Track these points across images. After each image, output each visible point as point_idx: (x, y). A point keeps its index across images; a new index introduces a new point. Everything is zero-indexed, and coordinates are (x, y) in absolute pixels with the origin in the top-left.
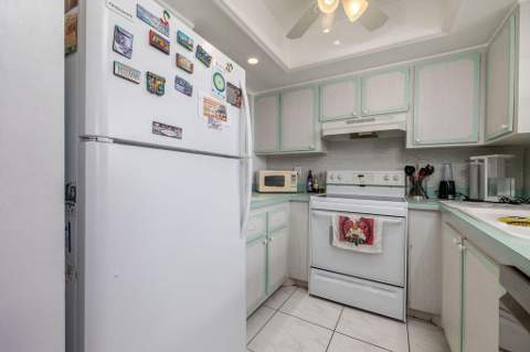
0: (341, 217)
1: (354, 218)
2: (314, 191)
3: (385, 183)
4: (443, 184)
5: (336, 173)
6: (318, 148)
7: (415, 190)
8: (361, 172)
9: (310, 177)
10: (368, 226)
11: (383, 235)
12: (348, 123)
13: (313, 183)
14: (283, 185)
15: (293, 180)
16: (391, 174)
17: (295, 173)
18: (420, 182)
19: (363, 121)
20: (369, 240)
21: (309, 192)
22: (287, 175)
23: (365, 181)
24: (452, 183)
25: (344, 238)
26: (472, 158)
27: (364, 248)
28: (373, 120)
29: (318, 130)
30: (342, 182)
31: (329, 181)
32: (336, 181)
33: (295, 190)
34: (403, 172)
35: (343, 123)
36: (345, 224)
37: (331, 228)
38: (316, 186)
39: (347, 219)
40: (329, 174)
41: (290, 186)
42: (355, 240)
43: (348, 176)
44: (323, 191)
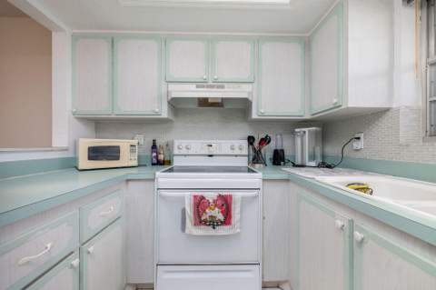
0: (195, 197)
1: (211, 196)
2: (160, 163)
3: (231, 152)
4: (276, 152)
5: (184, 143)
6: (165, 113)
7: (256, 158)
8: (209, 142)
9: (154, 147)
10: (225, 204)
11: (241, 211)
12: (197, 87)
13: (158, 153)
14: (117, 158)
15: (132, 151)
16: (237, 143)
17: (135, 142)
18: (260, 150)
19: (212, 87)
20: (227, 220)
21: (153, 164)
22: (124, 144)
23: (213, 151)
24: (283, 151)
25: (199, 222)
26: (297, 130)
27: (222, 230)
28: (223, 87)
29: (164, 90)
30: (191, 152)
31: (176, 151)
32: (184, 151)
33: (135, 163)
34: (246, 142)
35: (193, 87)
36: (200, 204)
37: (184, 211)
38: (161, 157)
39: (203, 198)
40: (177, 143)
41: (127, 158)
42: (213, 223)
43: (197, 145)
44: (169, 163)
